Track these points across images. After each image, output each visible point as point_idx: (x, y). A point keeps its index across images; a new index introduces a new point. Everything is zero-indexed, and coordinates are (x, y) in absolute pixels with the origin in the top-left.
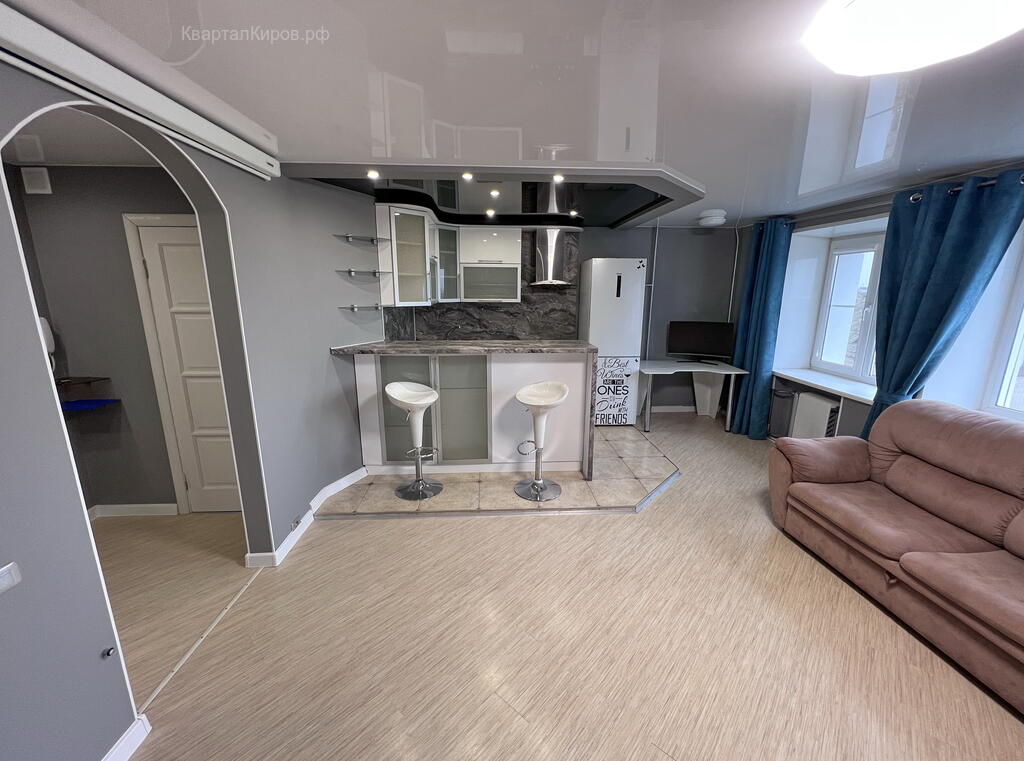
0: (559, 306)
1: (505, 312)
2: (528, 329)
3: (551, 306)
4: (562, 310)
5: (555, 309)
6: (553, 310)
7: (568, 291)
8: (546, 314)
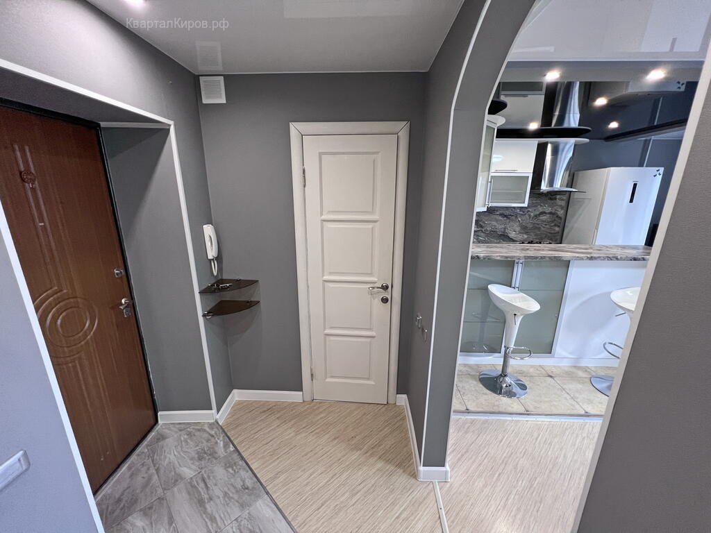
0: (548, 210)
1: (501, 215)
2: (518, 229)
3: (541, 210)
4: (550, 213)
5: (545, 213)
6: (543, 213)
7: (558, 197)
8: (536, 216)
